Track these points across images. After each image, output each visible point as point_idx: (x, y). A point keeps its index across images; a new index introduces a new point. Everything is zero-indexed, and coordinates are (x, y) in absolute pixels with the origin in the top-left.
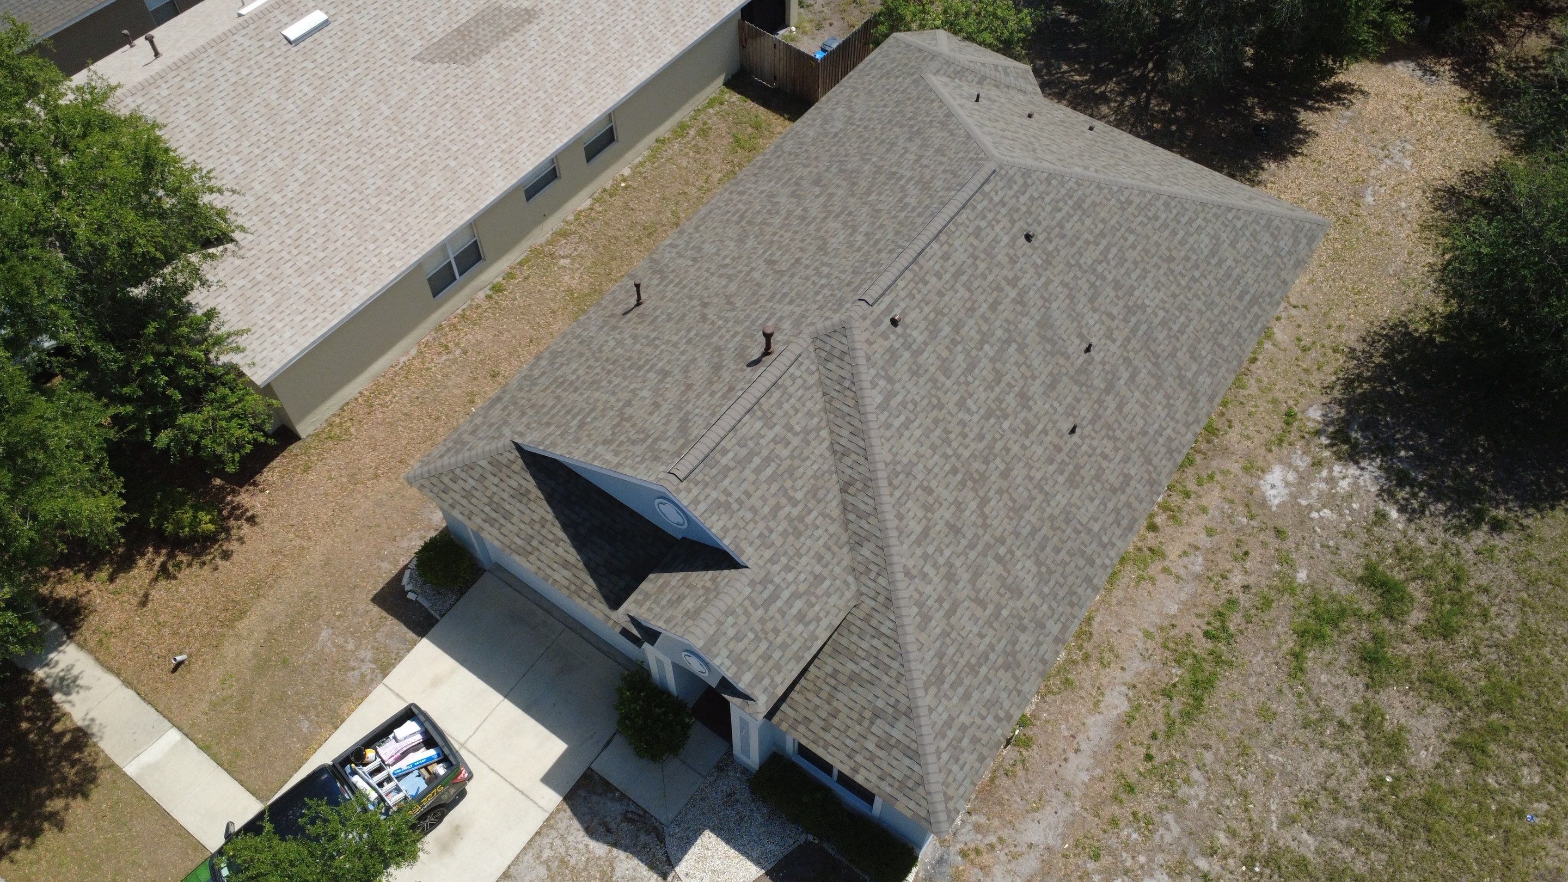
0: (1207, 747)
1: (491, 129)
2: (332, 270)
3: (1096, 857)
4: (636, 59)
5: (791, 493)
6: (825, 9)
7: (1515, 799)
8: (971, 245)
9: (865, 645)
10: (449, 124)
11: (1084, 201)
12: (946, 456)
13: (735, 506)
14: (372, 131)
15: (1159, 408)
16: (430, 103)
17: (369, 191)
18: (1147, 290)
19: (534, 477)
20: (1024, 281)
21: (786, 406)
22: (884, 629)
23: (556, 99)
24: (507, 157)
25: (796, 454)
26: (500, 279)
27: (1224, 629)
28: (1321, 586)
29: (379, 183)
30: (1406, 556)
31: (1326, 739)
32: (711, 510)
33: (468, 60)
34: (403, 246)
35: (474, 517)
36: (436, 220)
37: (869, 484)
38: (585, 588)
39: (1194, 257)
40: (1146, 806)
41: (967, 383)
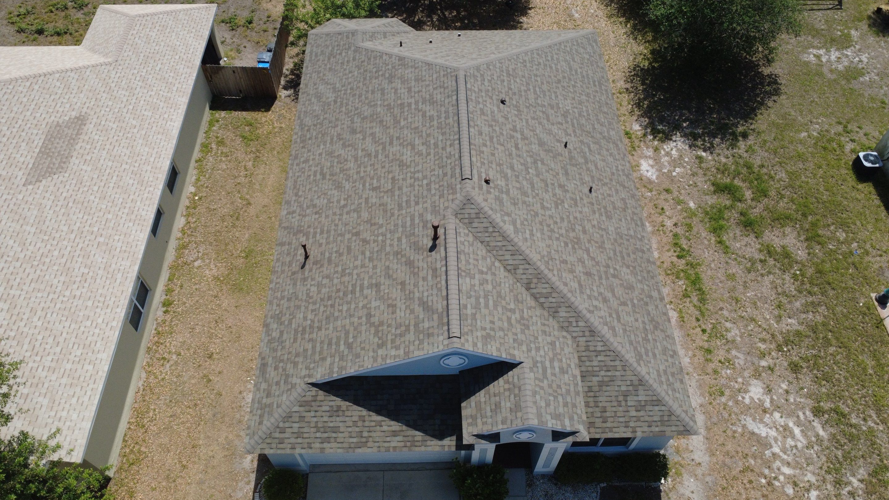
0: (721, 309)
1: (110, 204)
2: (73, 355)
3: (722, 394)
4: (166, 116)
5: (509, 307)
6: (234, 40)
7: (844, 248)
8: (485, 120)
9: (595, 363)
10: (81, 216)
11: (509, 71)
12: (557, 239)
13: (492, 333)
14: (31, 248)
15: (609, 157)
16: (58, 209)
17: (59, 288)
18: (563, 102)
19: (337, 396)
20: (518, 126)
21: (471, 261)
22: (599, 348)
23: (137, 165)
24: (133, 217)
25: (495, 284)
26: (164, 297)
27: (683, 250)
28: (703, 205)
29: (62, 279)
30: (723, 170)
31: (762, 272)
32: (485, 344)
33: (62, 168)
34: (109, 310)
35: (313, 445)
36: (118, 281)
37: (540, 276)
38: (416, 439)
39: (566, 75)
40: (721, 354)
41: (537, 195)
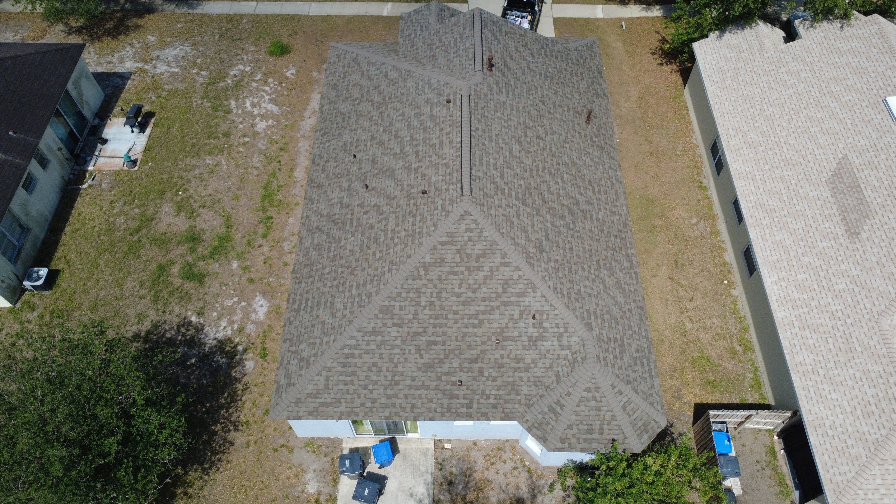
8: (445, 158)
10: (788, 156)
11: (412, 240)
14: (803, 119)
18: (356, 243)
20: (413, 176)
23: (776, 219)
24: (750, 176)
26: (708, 193)
29: (768, 113)
34: (725, 111)
36: (731, 130)
39: (341, 289)
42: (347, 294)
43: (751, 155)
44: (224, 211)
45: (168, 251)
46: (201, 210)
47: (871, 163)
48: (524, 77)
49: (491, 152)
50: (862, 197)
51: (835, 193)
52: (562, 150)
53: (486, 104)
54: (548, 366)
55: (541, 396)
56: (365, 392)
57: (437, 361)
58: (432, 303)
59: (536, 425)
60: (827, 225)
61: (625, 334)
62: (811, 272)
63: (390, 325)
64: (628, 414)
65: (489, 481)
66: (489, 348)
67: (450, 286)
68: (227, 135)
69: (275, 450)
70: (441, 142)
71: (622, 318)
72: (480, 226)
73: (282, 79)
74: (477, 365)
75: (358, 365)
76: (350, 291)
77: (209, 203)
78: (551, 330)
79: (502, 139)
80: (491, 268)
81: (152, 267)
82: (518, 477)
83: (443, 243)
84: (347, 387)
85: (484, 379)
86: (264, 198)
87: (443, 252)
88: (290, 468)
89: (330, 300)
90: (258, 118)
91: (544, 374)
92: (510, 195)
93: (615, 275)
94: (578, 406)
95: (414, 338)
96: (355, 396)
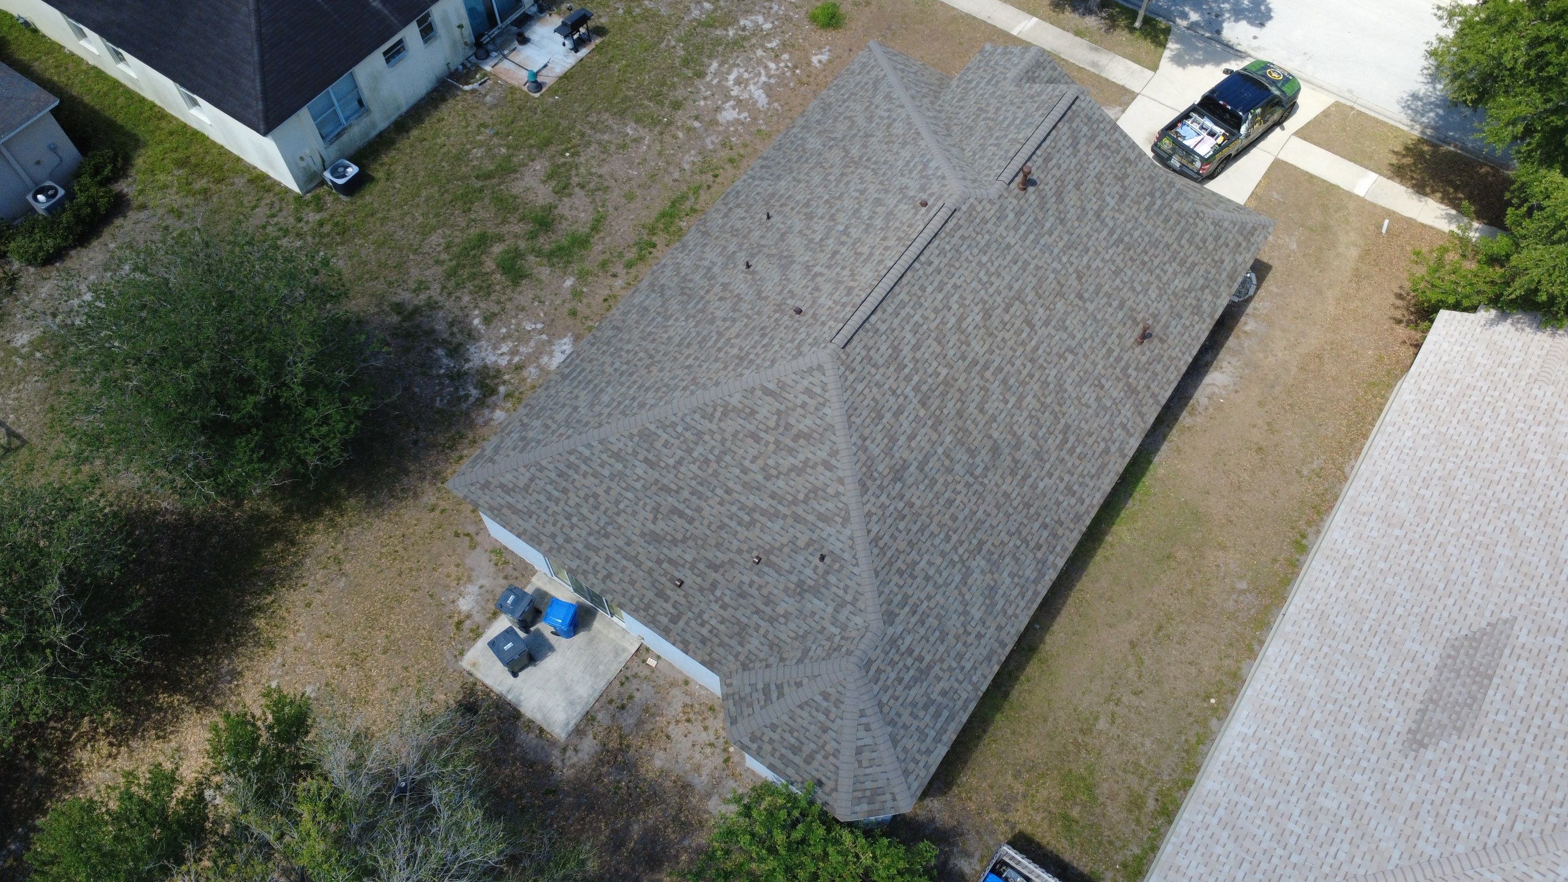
0: (676, 180)
1: (1378, 584)
4: (1253, 747)
11: (736, 365)
18: (681, 332)
27: (640, 249)
28: (558, 274)
30: (484, 290)
31: (596, 179)
33: (1453, 646)
39: (623, 379)
42: (623, 390)
43: (1374, 533)
44: (603, 206)
45: (504, 222)
46: (577, 190)
47: (1542, 655)
48: (1076, 224)
49: (926, 305)
50: (1479, 696)
51: (1445, 665)
52: (1056, 359)
53: (974, 235)
54: (801, 632)
55: (768, 666)
56: (566, 522)
57: (669, 538)
58: (707, 461)
59: (737, 697)
60: (1390, 704)
61: (942, 660)
62: (1307, 755)
63: (641, 457)
64: (860, 762)
65: (668, 737)
66: (742, 562)
67: (741, 451)
68: (677, 105)
69: (457, 535)
70: (871, 255)
71: (957, 637)
72: (827, 396)
73: (803, 62)
74: (714, 575)
75: (577, 484)
76: (629, 388)
77: (592, 186)
78: (834, 589)
79: (961, 297)
80: (808, 459)
81: (474, 232)
82: (707, 757)
83: (767, 392)
84: (548, 503)
85: (712, 597)
86: (663, 215)
87: (759, 402)
88: (458, 566)
89: (603, 385)
90: (732, 103)
91: (789, 641)
92: (908, 379)
93: (996, 576)
94: (801, 707)
95: (660, 493)
96: (551, 520)
